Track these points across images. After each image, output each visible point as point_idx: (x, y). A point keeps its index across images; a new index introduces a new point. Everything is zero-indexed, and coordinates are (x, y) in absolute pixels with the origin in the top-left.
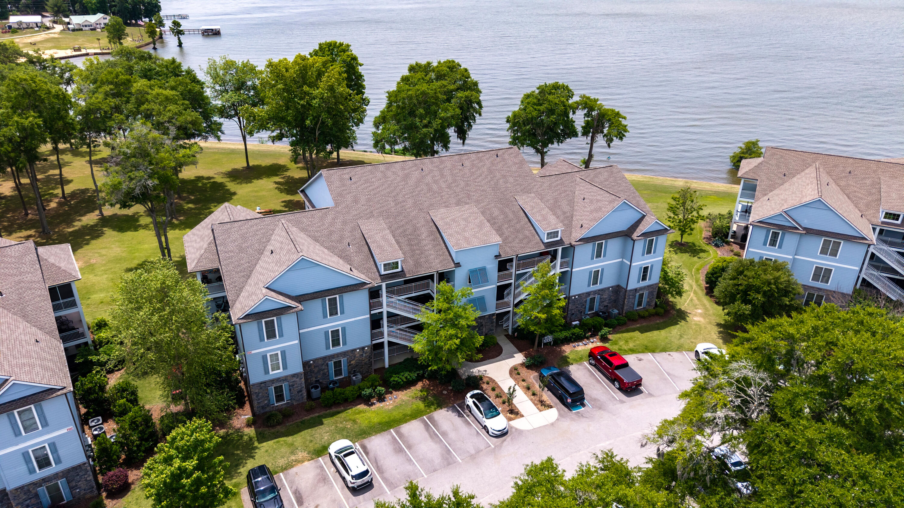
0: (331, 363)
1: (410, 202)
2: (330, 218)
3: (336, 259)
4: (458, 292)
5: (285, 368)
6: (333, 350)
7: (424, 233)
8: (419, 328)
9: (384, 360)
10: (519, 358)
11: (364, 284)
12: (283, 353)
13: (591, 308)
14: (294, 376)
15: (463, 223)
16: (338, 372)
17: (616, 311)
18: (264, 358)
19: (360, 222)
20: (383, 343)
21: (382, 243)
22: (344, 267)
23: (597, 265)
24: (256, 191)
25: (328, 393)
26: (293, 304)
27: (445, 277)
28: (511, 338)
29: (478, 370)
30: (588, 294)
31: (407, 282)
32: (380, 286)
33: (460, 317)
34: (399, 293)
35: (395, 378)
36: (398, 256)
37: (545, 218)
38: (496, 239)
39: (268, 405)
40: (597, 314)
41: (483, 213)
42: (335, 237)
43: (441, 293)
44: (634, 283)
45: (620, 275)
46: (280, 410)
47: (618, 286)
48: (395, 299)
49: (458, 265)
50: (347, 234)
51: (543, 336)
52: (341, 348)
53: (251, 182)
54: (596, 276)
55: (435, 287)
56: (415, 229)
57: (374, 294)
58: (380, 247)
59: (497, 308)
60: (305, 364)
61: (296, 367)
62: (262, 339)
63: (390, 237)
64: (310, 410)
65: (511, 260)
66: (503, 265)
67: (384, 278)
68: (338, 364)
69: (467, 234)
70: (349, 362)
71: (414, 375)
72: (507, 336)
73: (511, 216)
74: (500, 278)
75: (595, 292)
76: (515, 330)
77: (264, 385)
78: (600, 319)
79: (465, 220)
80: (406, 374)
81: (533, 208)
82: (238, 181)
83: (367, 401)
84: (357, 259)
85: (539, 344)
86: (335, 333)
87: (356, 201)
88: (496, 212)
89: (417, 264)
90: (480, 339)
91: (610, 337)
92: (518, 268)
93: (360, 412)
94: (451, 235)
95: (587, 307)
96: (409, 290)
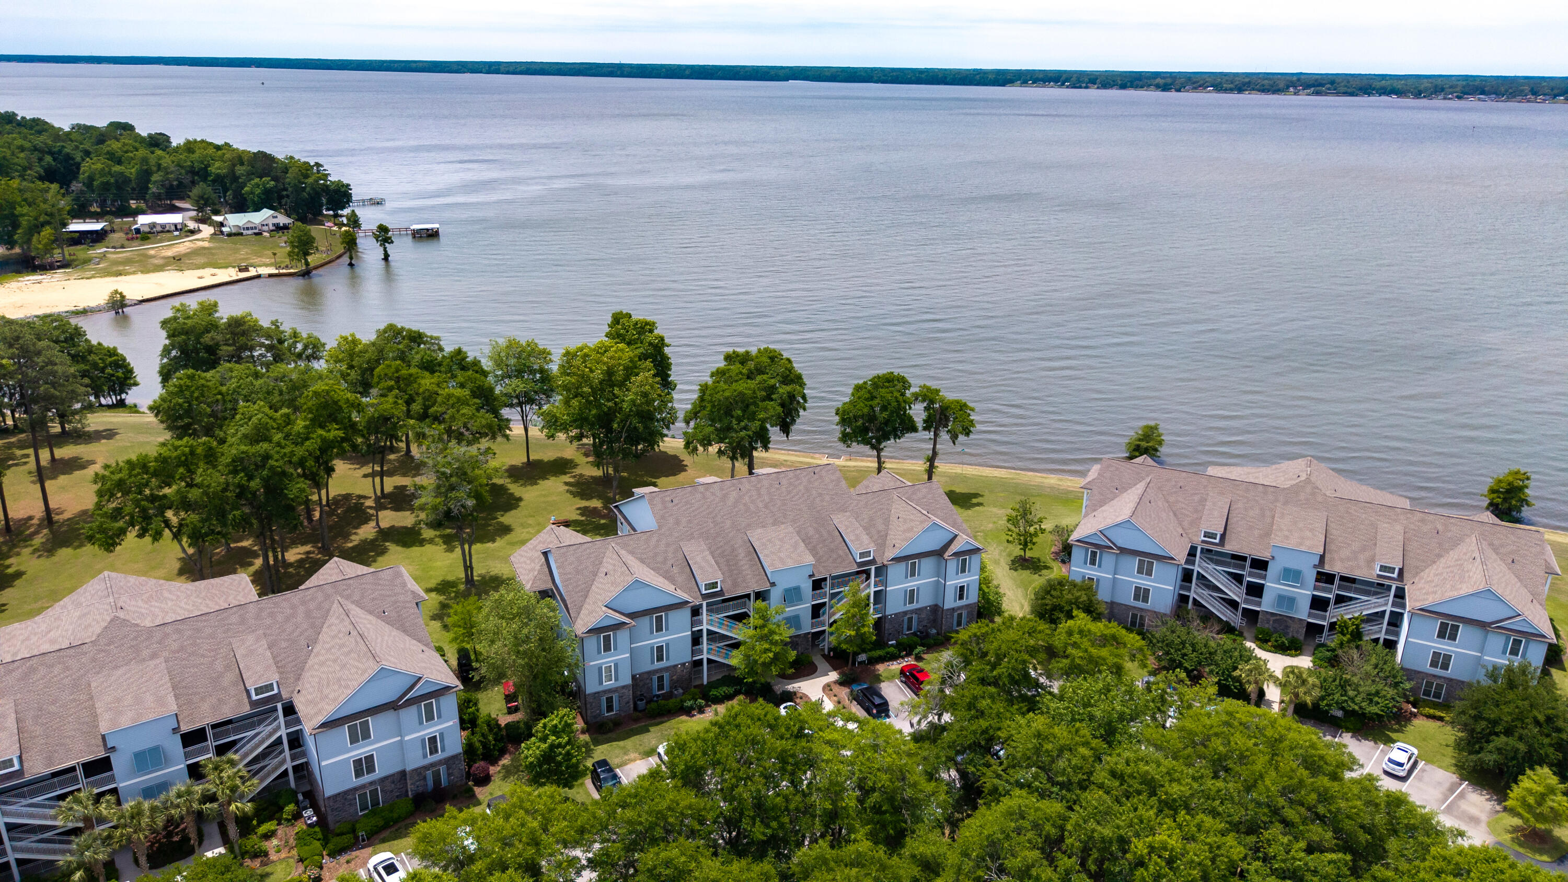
0: (655, 678)
1: (728, 523)
2: (654, 539)
3: (661, 579)
4: (772, 611)
5: (616, 679)
6: (658, 665)
7: (741, 553)
8: (736, 645)
9: (702, 678)
10: (833, 676)
11: (688, 602)
12: (616, 665)
13: (909, 628)
14: (624, 687)
15: (778, 542)
16: (661, 687)
17: (934, 631)
18: (600, 669)
19: (681, 544)
20: (702, 660)
21: (703, 564)
22: (670, 588)
23: (912, 584)
24: (545, 496)
25: (653, 705)
26: (627, 620)
27: (761, 595)
28: (827, 658)
29: (792, 687)
30: (905, 613)
31: (724, 601)
32: (701, 605)
33: (774, 633)
34: (718, 611)
35: (714, 692)
36: (718, 578)
37: (858, 538)
38: (809, 559)
39: (599, 715)
40: (915, 634)
41: (798, 533)
42: (660, 559)
43: (757, 611)
44: (950, 602)
45: (936, 595)
46: (609, 719)
47: (936, 605)
48: (715, 617)
49: (773, 584)
50: (670, 555)
51: (856, 654)
52: (664, 664)
53: (536, 484)
54: (911, 595)
55: (753, 606)
56: (733, 550)
57: (696, 611)
58: (701, 568)
59: (813, 626)
60: (633, 677)
61: (626, 680)
62: (599, 652)
63: (710, 558)
64: (636, 720)
65: (825, 579)
66: (817, 585)
67: (705, 597)
68: (661, 679)
69: (782, 555)
70: (671, 676)
71: (731, 690)
72: (824, 656)
73: (825, 534)
74: (814, 598)
75: (912, 611)
76: (830, 650)
77: (597, 695)
78: (915, 639)
79: (781, 540)
80: (725, 689)
81: (847, 527)
82: (522, 482)
83: (688, 712)
84: (680, 579)
85: (853, 664)
86: (660, 649)
87: (678, 523)
88: (811, 532)
89: (735, 584)
90: (792, 655)
91: (925, 656)
92: (833, 587)
93: (682, 722)
94: (766, 556)
95: (905, 626)
96: (727, 610)
